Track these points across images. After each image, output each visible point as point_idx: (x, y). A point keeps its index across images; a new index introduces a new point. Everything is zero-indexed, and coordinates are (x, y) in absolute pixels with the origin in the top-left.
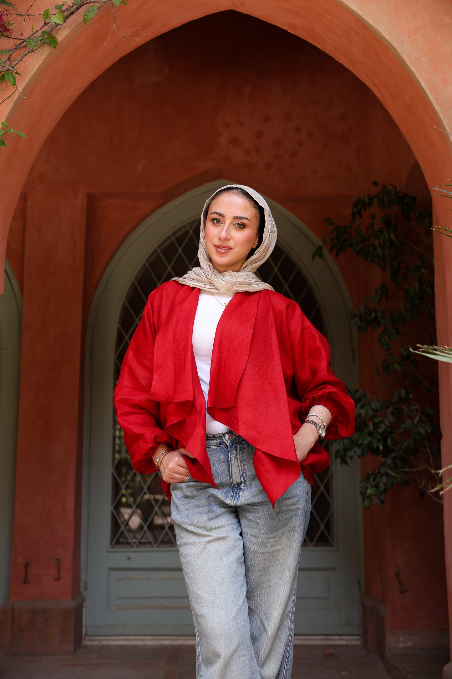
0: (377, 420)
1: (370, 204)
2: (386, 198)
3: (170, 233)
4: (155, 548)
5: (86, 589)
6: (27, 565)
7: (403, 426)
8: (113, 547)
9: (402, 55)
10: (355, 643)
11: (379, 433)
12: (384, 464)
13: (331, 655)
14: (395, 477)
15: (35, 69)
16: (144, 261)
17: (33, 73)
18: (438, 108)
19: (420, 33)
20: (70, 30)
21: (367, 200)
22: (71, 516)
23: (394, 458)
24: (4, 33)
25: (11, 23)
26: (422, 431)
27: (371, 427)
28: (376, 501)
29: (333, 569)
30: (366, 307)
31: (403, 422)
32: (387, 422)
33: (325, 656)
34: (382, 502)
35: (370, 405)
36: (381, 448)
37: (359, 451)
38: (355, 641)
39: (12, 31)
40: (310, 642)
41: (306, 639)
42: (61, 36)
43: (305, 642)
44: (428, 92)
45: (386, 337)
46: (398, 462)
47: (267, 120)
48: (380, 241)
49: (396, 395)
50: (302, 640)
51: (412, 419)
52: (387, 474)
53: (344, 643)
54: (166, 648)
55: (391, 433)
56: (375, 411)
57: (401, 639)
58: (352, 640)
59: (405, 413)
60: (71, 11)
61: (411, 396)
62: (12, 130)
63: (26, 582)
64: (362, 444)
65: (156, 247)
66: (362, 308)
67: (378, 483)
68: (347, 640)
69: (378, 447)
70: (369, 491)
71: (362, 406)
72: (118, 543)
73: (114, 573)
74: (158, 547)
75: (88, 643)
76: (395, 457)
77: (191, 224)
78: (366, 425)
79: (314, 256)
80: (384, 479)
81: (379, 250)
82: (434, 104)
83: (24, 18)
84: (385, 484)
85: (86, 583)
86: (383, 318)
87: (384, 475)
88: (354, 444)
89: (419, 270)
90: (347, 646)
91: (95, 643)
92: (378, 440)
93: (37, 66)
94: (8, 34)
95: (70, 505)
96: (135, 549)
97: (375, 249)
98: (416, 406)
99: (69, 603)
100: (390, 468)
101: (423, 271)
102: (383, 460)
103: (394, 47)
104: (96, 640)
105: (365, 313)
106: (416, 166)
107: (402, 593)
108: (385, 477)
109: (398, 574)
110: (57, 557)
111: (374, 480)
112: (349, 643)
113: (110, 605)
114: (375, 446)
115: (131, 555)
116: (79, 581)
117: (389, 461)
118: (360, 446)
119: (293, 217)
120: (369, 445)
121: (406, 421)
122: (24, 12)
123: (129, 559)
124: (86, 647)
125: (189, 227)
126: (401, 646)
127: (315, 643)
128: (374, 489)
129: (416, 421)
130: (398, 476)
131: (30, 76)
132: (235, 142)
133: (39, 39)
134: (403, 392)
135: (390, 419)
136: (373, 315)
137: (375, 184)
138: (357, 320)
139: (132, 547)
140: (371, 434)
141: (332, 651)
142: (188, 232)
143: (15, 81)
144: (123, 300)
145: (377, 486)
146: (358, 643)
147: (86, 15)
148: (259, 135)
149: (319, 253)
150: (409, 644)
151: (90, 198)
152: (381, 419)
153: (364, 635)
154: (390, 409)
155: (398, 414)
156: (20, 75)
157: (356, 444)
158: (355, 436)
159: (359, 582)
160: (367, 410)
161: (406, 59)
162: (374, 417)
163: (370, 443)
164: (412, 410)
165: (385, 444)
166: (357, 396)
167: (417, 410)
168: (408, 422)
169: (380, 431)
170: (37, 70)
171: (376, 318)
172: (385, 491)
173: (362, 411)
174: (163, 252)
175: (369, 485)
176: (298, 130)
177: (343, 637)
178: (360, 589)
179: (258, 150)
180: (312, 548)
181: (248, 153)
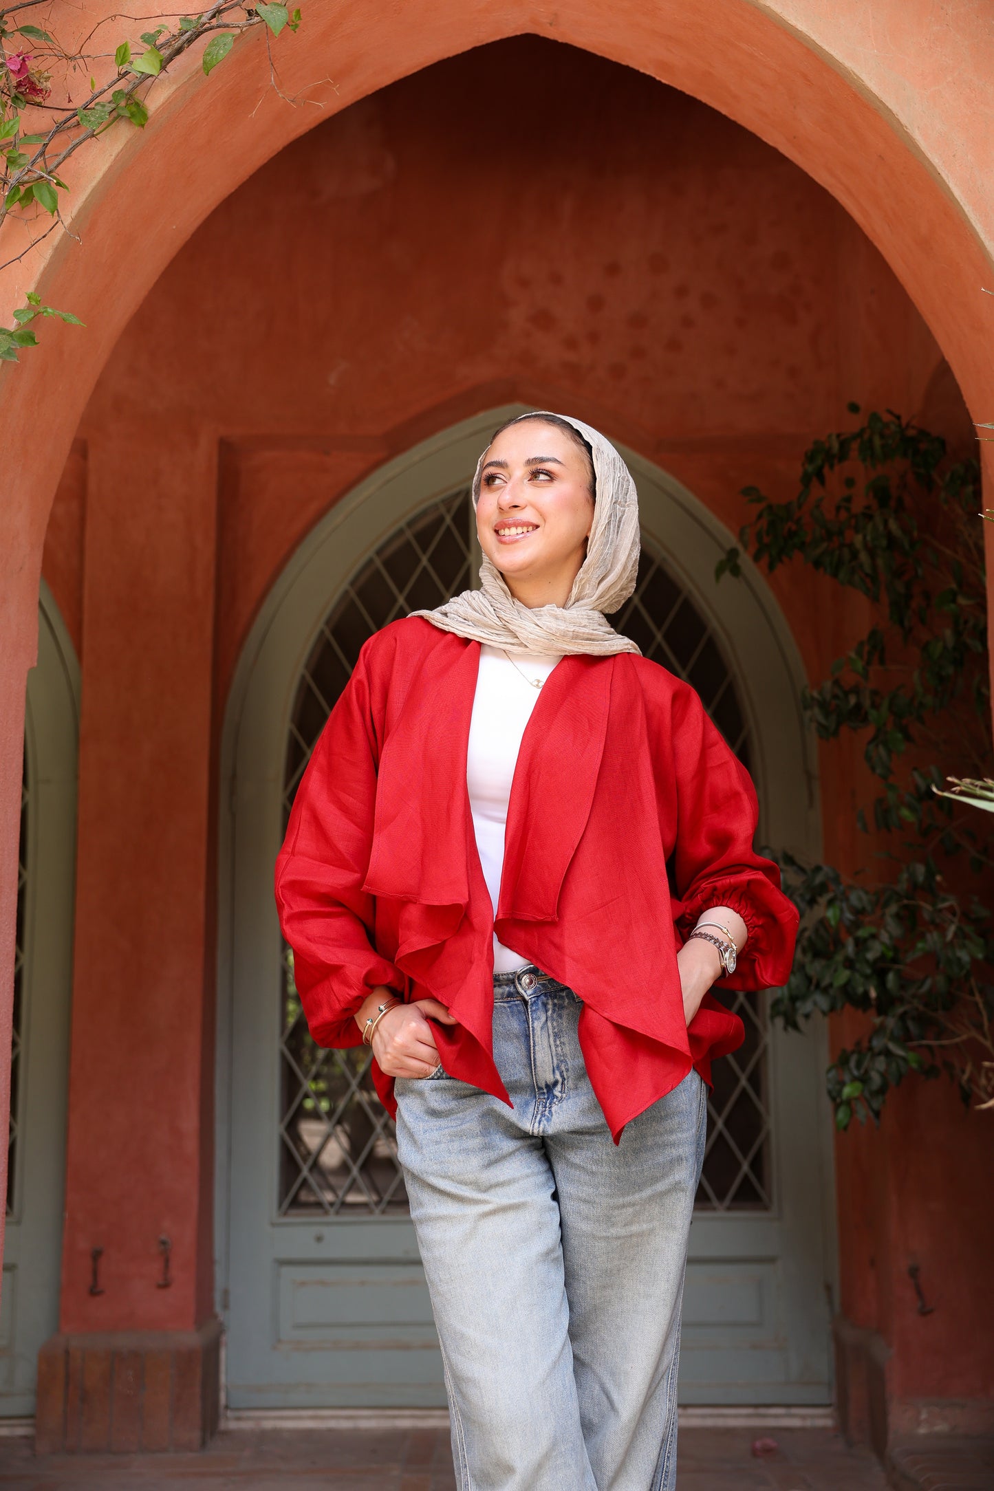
0: (862, 933)
1: (843, 455)
2: (877, 442)
3: (402, 523)
4: (377, 1216)
5: (226, 1306)
6: (96, 1255)
7: (920, 945)
8: (285, 1214)
9: (909, 127)
10: (821, 1423)
11: (867, 961)
12: (879, 1031)
13: (768, 1451)
14: (905, 1059)
15: (99, 175)
16: (345, 586)
17: (94, 183)
18: (989, 245)
19: (950, 79)
20: (174, 87)
21: (836, 446)
22: (191, 1146)
23: (903, 1017)
24: (30, 96)
25: (46, 74)
26: (964, 956)
27: (850, 948)
28: (862, 1112)
29: (771, 1260)
30: (836, 683)
31: (922, 936)
32: (885, 937)
33: (755, 1453)
34: (877, 1114)
35: (847, 899)
36: (873, 994)
37: (823, 1002)
38: (822, 1419)
39: (48, 92)
40: (720, 1423)
41: (711, 1416)
42: (155, 102)
43: (709, 1423)
44: (968, 209)
45: (882, 750)
46: (911, 1025)
47: (613, 269)
48: (865, 537)
49: (905, 876)
50: (703, 1416)
51: (942, 930)
52: (887, 1053)
53: (795, 1423)
54: (403, 1435)
55: (895, 960)
56: (858, 912)
57: (924, 1416)
58: (812, 1417)
59: (926, 916)
60: (177, 45)
61: (938, 878)
62: (50, 310)
63: (94, 1292)
64: (831, 985)
65: (370, 553)
66: (828, 685)
67: (866, 1072)
68: (803, 1417)
69: (866, 993)
70: (847, 1091)
71: (830, 903)
72: (296, 1203)
73: (285, 1270)
74: (383, 1212)
75: (233, 1425)
76: (905, 1013)
77: (447, 502)
78: (838, 944)
79: (719, 572)
80: (881, 1063)
81: (864, 557)
82: (983, 236)
83: (73, 63)
84: (883, 1075)
85: (226, 1293)
86: (875, 706)
87: (879, 1054)
88: (813, 984)
89: (954, 601)
90: (803, 1430)
91: (246, 1425)
92: (867, 977)
93: (104, 168)
94: (38, 99)
95: (190, 1123)
96: (332, 1218)
97: (854, 555)
98: (951, 902)
99: (191, 1339)
100: (892, 1038)
101: (962, 601)
102: (877, 1020)
103: (890, 111)
104: (249, 1418)
105: (835, 696)
106: (944, 371)
107: (924, 1312)
108: (882, 1059)
109: (914, 1272)
110: (163, 1237)
111: (858, 1065)
112: (808, 1423)
113: (279, 1341)
114: (860, 990)
115: (325, 1231)
116: (211, 1289)
117: (891, 1022)
118: (825, 990)
119: (671, 483)
120: (846, 989)
121: (928, 936)
122: (73, 51)
123: (319, 1239)
124: (227, 1433)
125: (443, 510)
126: (922, 1431)
127: (732, 1423)
128: (858, 1085)
129: (950, 935)
130: (912, 1056)
131: (89, 190)
132: (543, 320)
133: (106, 109)
134: (920, 870)
135: (891, 930)
136: (853, 700)
137: (854, 408)
138: (816, 710)
139: (326, 1213)
140: (849, 964)
141: (770, 1442)
142: (441, 520)
143: (55, 201)
144: (300, 670)
145: (864, 1079)
146: (828, 1423)
147: (209, 54)
148: (596, 304)
149: (730, 564)
150: (941, 1427)
151: (227, 450)
152: (873, 930)
153: (842, 1406)
154: (893, 908)
155: (910, 919)
156: (67, 188)
157: (818, 986)
158: (815, 968)
159: (828, 1288)
160: (842, 911)
162: (857, 925)
163: (848, 982)
164: (940, 910)
165: (882, 986)
166: (819, 879)
167: (951, 910)
168: (933, 938)
169: (870, 956)
170: (105, 176)
171: (858, 706)
172: (882, 1090)
173: (830, 914)
174: (387, 564)
175: (847, 1078)
176: (681, 292)
177: (794, 1411)
178: (830, 1302)
179: (594, 337)
180: (721, 1213)
181: (571, 344)
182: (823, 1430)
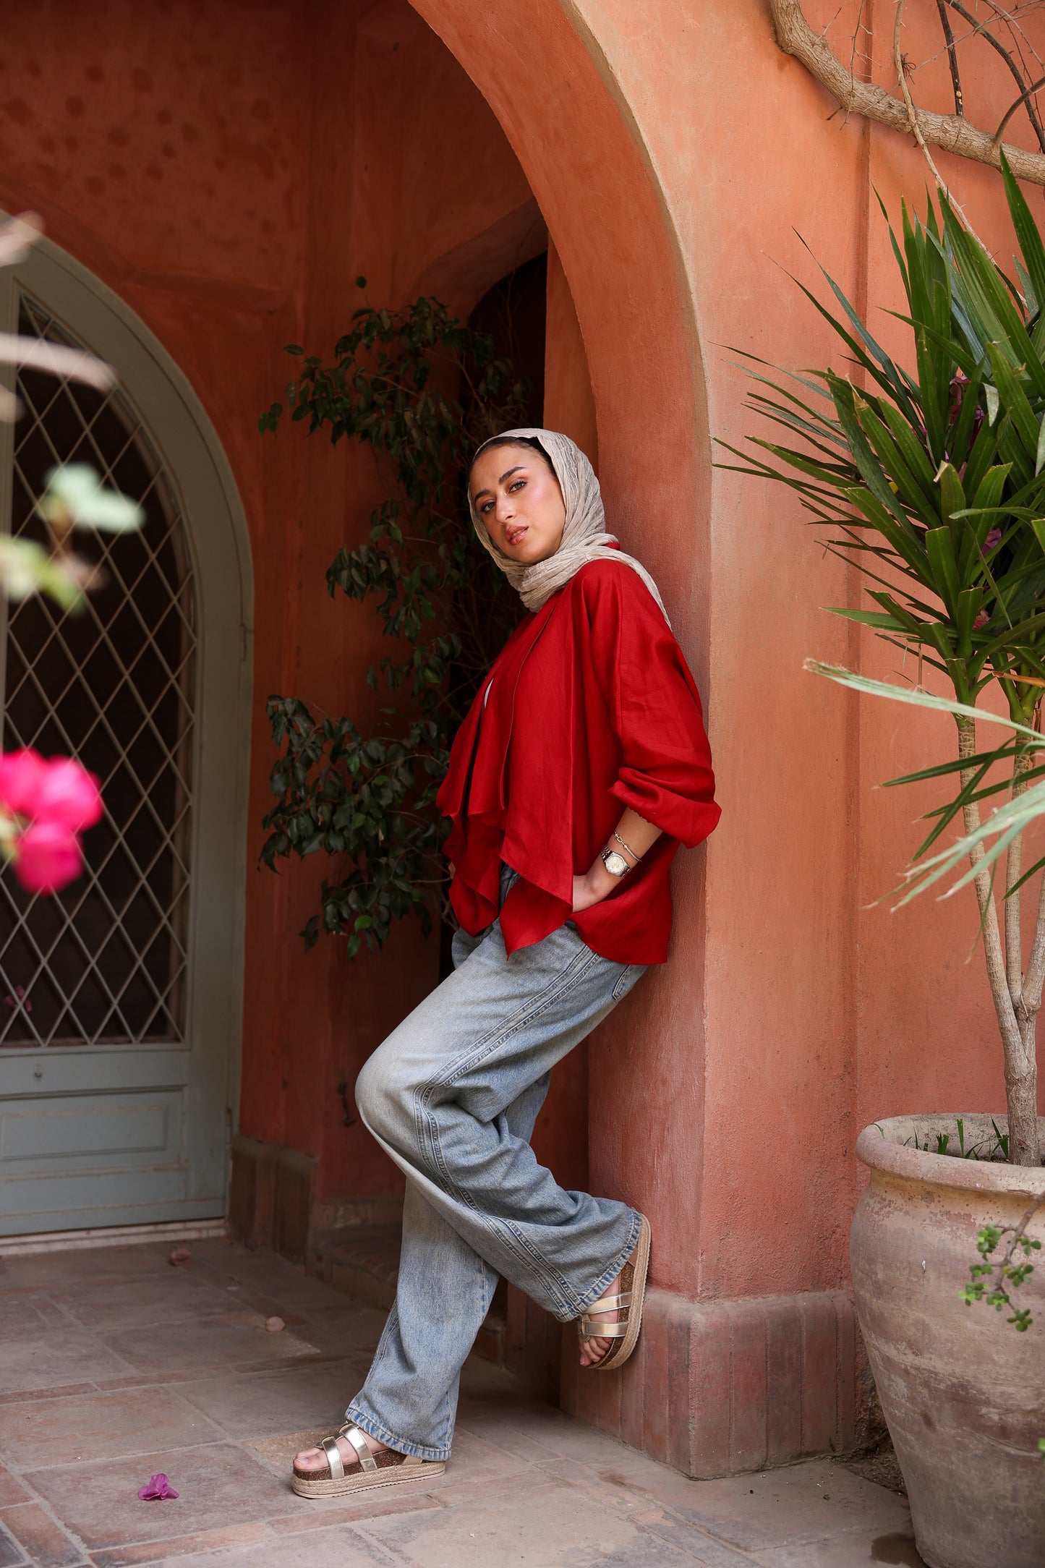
0: (377, 781)
9: (614, 68)
10: (214, 1233)
11: (380, 807)
13: (183, 1260)
14: (409, 895)
18: (666, 192)
27: (365, 794)
28: (371, 942)
29: (179, 1088)
32: (396, 785)
33: (172, 1262)
34: (385, 943)
35: (365, 750)
36: (381, 837)
38: (216, 1230)
40: (123, 1241)
41: (115, 1236)
43: (113, 1242)
44: (652, 155)
45: (411, 615)
47: (95, 74)
48: (415, 415)
50: (107, 1237)
52: (392, 889)
53: (193, 1235)
55: (403, 808)
56: (375, 762)
57: (341, 1213)
58: (207, 1229)
64: (344, 828)
66: (365, 548)
67: (373, 906)
68: (199, 1230)
69: (377, 835)
70: (358, 922)
80: (387, 898)
82: (661, 182)
84: (389, 910)
87: (385, 890)
90: (198, 1240)
92: (377, 821)
100: (397, 877)
102: (381, 861)
103: (600, 48)
105: (369, 560)
107: (348, 1124)
108: (386, 894)
109: (342, 1089)
112: (204, 1234)
114: (373, 833)
118: (339, 832)
120: (359, 832)
126: (338, 1226)
127: (134, 1240)
128: (367, 918)
130: (416, 893)
135: (402, 778)
136: (384, 566)
137: (361, 282)
140: (363, 809)
141: (184, 1250)
145: (371, 913)
146: (222, 1232)
148: (76, 107)
149: (271, 419)
150: (354, 1221)
152: (387, 779)
153: (234, 1218)
154: (402, 760)
159: (229, 1111)
160: (361, 760)
161: (619, 77)
162: (372, 774)
163: (363, 827)
165: (387, 830)
166: (343, 731)
169: (382, 802)
171: (388, 572)
172: (387, 923)
176: (164, 117)
177: (190, 1225)
178: (231, 1125)
179: (72, 144)
180: (136, 1046)
181: (48, 144)
182: (217, 1239)
